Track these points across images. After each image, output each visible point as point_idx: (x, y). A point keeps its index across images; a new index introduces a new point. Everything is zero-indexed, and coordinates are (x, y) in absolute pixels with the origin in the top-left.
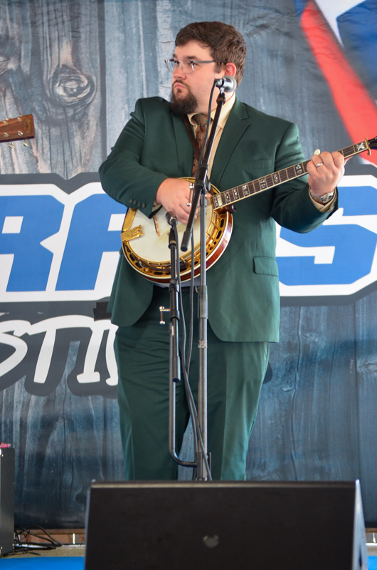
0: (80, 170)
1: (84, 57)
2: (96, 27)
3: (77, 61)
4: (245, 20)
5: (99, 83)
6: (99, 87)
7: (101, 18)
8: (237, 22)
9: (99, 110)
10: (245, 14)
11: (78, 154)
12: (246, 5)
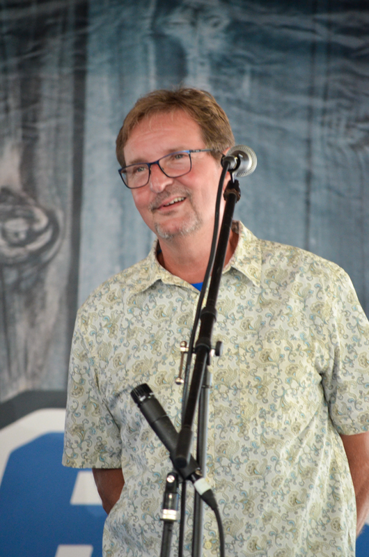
0: (22, 385)
1: (44, 174)
2: (68, 120)
3: (30, 184)
4: (349, 119)
5: (69, 223)
6: (68, 232)
7: (79, 105)
8: (335, 121)
9: (65, 273)
10: (349, 108)
11: (21, 356)
12: (355, 92)
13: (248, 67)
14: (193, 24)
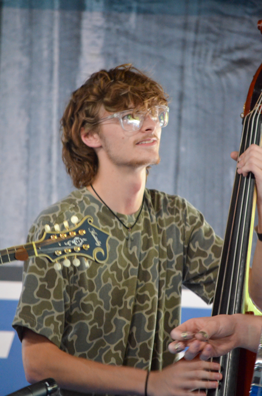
13: (135, 5)
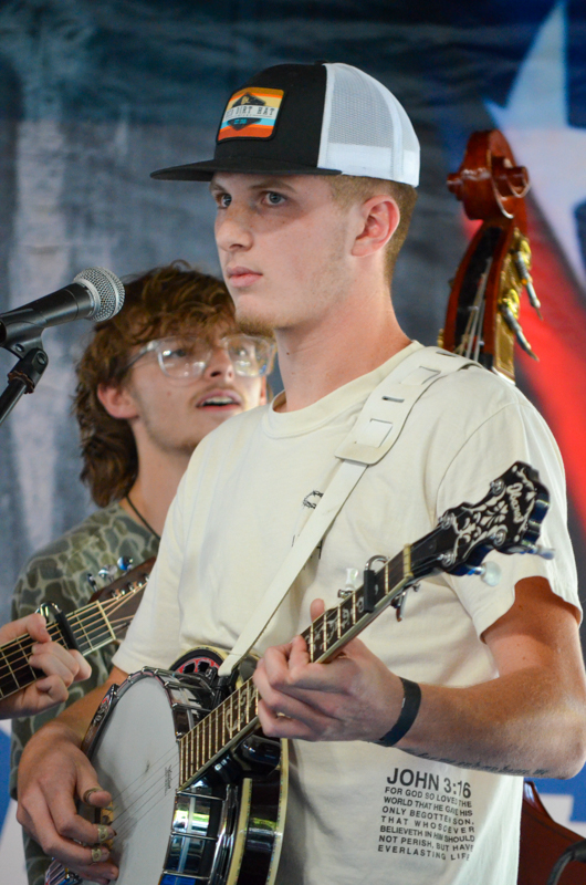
13: (125, 108)
14: (34, 33)
